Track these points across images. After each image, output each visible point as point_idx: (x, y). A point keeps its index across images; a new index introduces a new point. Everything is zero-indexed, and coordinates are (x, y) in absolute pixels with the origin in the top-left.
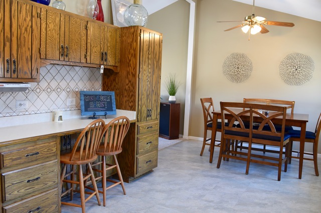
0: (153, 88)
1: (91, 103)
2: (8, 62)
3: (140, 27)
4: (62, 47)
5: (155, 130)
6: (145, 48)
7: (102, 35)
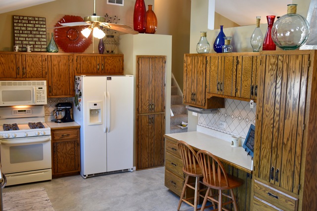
1: (250, 139)
2: (192, 94)
7: (254, 67)
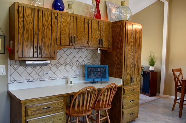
0: (135, 62)
1: (92, 73)
2: (36, 48)
3: (125, 21)
4: (71, 37)
5: (137, 92)
6: (129, 35)
7: (99, 28)
